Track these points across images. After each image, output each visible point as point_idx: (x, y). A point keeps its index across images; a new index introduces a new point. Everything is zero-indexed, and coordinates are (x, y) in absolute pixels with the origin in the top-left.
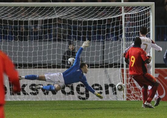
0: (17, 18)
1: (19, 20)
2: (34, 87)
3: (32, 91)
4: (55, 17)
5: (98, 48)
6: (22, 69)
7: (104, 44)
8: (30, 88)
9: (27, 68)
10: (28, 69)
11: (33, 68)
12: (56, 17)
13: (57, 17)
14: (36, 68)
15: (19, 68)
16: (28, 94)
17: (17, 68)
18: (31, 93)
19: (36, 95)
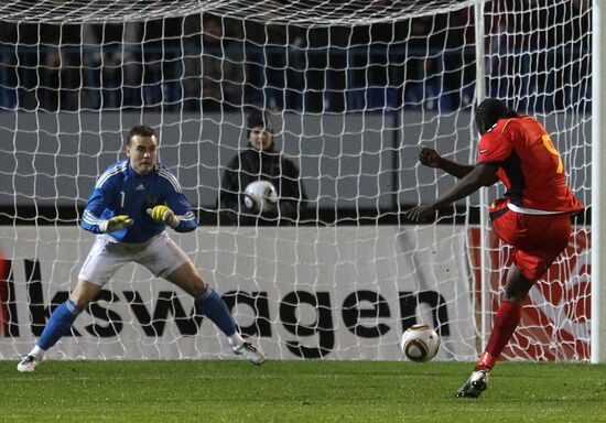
0: (33, 13)
1: (44, 20)
2: (102, 303)
3: (93, 320)
4: (193, 12)
5: (372, 142)
6: (56, 227)
7: (396, 123)
12: (198, 11)
13: (203, 10)
15: (41, 222)
16: (77, 334)
17: (33, 223)
18: (89, 329)
19: (113, 338)
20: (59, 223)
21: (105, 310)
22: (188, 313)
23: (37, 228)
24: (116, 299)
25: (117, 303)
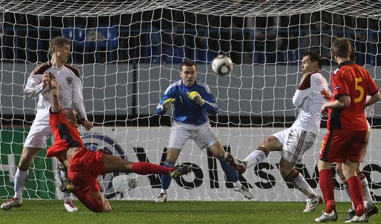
0: (229, 10)
1: (235, 15)
2: (264, 170)
3: (260, 179)
4: (316, 10)
6: (239, 128)
8: (256, 173)
9: (249, 126)
10: (252, 128)
11: (263, 126)
12: (319, 10)
13: (321, 9)
14: (270, 126)
15: (231, 125)
16: (251, 187)
17: (226, 126)
18: (258, 184)
19: (271, 189)
20: (241, 126)
21: (266, 174)
22: (311, 176)
23: (229, 128)
24: (272, 168)
25: (273, 170)
